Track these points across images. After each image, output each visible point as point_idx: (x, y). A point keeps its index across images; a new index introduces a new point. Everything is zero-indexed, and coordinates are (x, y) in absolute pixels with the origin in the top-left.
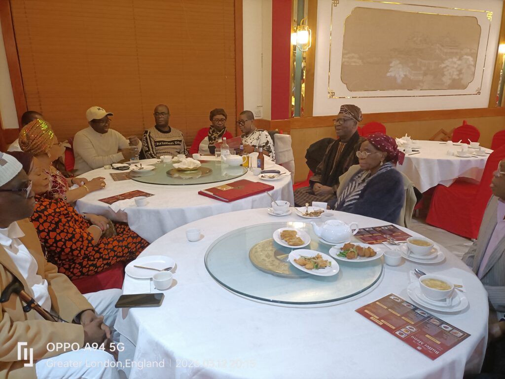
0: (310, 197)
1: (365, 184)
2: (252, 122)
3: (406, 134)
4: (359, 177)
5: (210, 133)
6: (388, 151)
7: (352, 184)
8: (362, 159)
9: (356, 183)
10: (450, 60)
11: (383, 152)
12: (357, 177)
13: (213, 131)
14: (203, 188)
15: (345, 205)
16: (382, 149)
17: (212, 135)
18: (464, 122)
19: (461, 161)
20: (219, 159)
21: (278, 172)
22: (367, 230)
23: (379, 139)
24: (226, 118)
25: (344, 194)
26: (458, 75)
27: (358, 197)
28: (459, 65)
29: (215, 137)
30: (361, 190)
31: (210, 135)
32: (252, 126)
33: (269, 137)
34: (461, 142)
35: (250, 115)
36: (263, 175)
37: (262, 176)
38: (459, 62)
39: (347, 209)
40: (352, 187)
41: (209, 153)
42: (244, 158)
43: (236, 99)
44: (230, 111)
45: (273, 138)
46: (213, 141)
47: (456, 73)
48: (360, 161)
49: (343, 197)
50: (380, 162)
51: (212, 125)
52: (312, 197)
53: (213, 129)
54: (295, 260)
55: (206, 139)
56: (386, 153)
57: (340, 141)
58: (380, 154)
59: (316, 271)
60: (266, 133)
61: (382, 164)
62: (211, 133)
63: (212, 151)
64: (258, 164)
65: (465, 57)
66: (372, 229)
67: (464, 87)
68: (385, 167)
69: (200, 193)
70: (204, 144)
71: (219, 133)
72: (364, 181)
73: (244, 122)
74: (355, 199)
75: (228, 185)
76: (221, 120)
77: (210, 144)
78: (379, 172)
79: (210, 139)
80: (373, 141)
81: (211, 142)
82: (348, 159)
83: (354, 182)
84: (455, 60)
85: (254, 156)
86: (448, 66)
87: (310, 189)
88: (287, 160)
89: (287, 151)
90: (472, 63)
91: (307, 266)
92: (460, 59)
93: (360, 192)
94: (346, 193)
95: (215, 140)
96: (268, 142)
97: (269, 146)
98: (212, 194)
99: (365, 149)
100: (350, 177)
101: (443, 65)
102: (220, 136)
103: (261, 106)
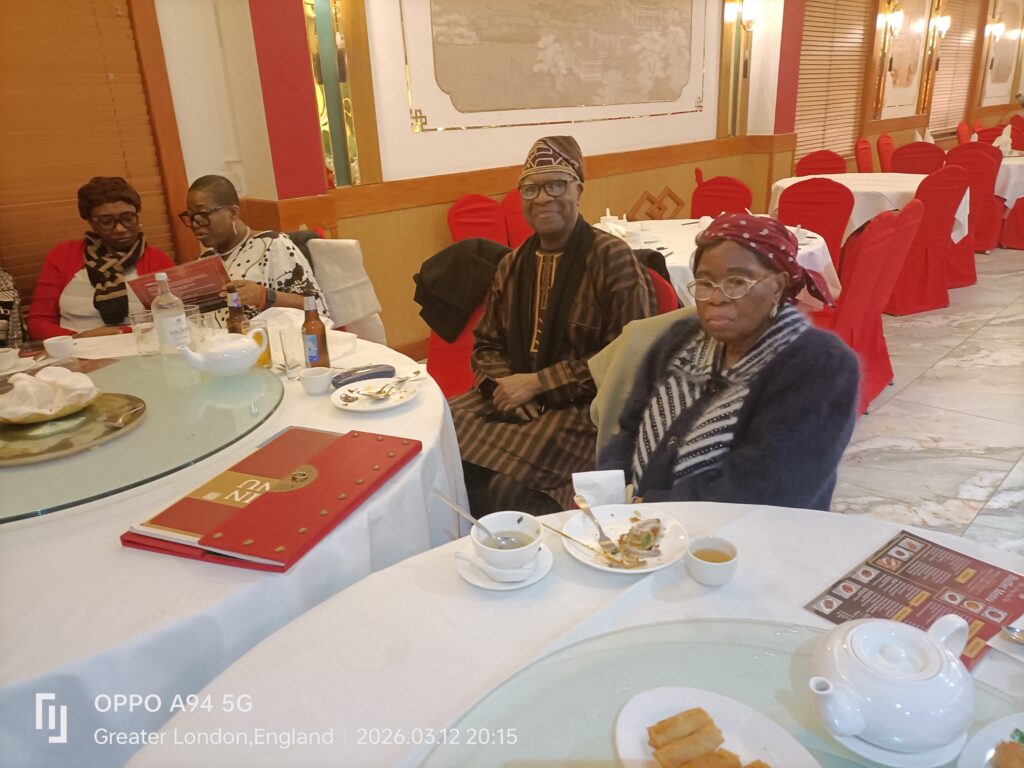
2: (233, 212)
4: (684, 361)
5: (90, 258)
6: (791, 268)
10: (648, 35)
12: (678, 362)
13: (101, 252)
17: (101, 263)
18: (698, 173)
20: (151, 345)
21: (388, 372)
26: (664, 69)
27: (728, 437)
28: (664, 47)
29: (111, 269)
30: (736, 413)
31: (92, 264)
32: (237, 225)
33: (298, 252)
36: (343, 390)
37: (346, 399)
38: (663, 40)
42: (258, 337)
44: (143, 182)
45: (307, 255)
46: (109, 284)
47: (659, 64)
51: (92, 230)
53: (98, 243)
55: (82, 276)
57: (538, 247)
58: (771, 282)
60: (283, 240)
62: (96, 257)
63: (114, 315)
64: (307, 349)
65: (672, 28)
66: (874, 573)
67: (674, 96)
70: (78, 295)
71: (125, 257)
73: (205, 215)
74: (720, 445)
75: (241, 469)
76: (124, 218)
77: (98, 292)
79: (95, 277)
81: (99, 286)
84: (656, 34)
86: (644, 48)
88: (360, 314)
89: (355, 286)
90: (686, 43)
92: (664, 33)
93: (733, 420)
95: (113, 278)
97: (307, 280)
101: (635, 47)
102: (127, 266)
103: (241, 162)
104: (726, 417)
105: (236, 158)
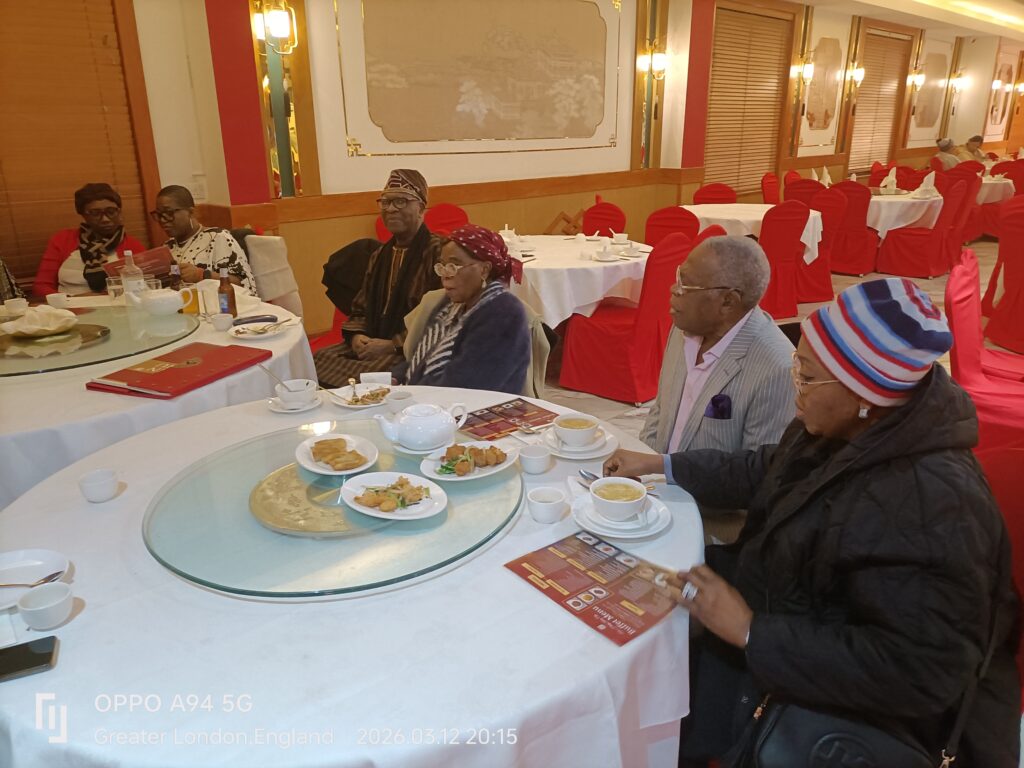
0: (349, 365)
1: (460, 327)
2: (191, 212)
3: (506, 226)
6: (492, 259)
7: (434, 329)
8: (447, 278)
9: (440, 327)
10: (563, 82)
11: (483, 261)
13: (91, 238)
14: (97, 373)
15: (426, 372)
16: (482, 257)
18: (598, 198)
19: (605, 268)
20: (120, 301)
21: (273, 319)
22: (478, 414)
23: (473, 237)
24: (119, 205)
25: (421, 351)
26: (579, 110)
27: (449, 353)
28: (578, 91)
30: (454, 339)
33: (235, 244)
34: (598, 235)
35: (182, 196)
36: (239, 327)
37: (237, 332)
38: (577, 87)
39: (433, 380)
40: (433, 334)
41: (87, 289)
42: (186, 296)
43: (138, 159)
44: (127, 189)
46: (95, 261)
47: (574, 107)
48: (445, 283)
49: (421, 356)
50: (482, 281)
52: (354, 364)
54: (356, 499)
55: (76, 255)
56: (489, 264)
58: (478, 267)
59: (404, 511)
60: (226, 234)
61: (484, 285)
62: (87, 241)
63: (97, 283)
64: (221, 304)
65: (586, 76)
66: (486, 412)
67: (590, 134)
68: (492, 291)
69: (92, 386)
70: (73, 268)
71: (109, 242)
72: (455, 321)
74: (444, 358)
75: (161, 359)
76: (108, 211)
77: (87, 267)
78: (484, 301)
79: (85, 256)
80: (463, 242)
81: (88, 262)
82: (416, 280)
83: (437, 326)
84: (570, 81)
85: (209, 289)
86: (559, 93)
87: (345, 349)
88: (282, 292)
89: (279, 271)
90: (598, 88)
91: (384, 506)
92: (578, 81)
93: (452, 343)
94: (424, 347)
96: (233, 257)
97: (239, 264)
98: (124, 385)
99: (451, 258)
100: (427, 315)
101: (551, 92)
102: (110, 249)
103: (203, 175)
104: (449, 342)
105: (200, 173)
